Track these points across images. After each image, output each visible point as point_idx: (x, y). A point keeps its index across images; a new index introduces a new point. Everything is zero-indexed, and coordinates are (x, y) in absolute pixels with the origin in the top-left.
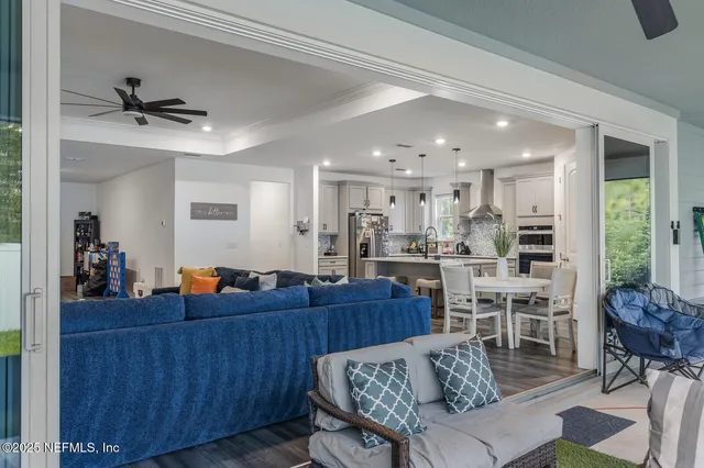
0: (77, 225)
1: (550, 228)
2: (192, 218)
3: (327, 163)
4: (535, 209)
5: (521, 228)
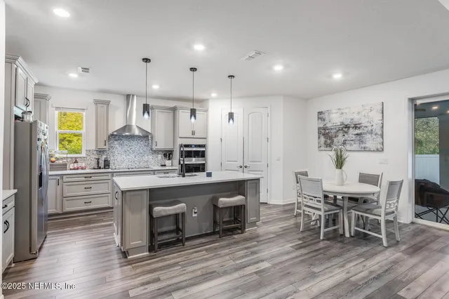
1: (204, 146)
4: (193, 133)
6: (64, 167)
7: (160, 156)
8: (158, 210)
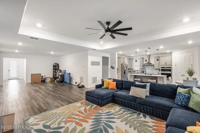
0: (54, 66)
1: (171, 68)
2: (91, 65)
3: (120, 53)
4: (166, 63)
5: (162, 68)
6: (135, 72)
7: (158, 71)
8: (135, 79)
